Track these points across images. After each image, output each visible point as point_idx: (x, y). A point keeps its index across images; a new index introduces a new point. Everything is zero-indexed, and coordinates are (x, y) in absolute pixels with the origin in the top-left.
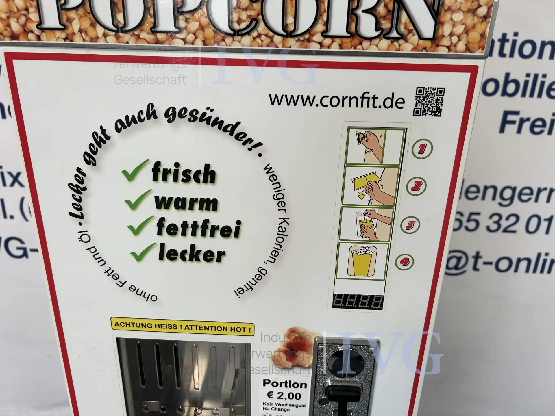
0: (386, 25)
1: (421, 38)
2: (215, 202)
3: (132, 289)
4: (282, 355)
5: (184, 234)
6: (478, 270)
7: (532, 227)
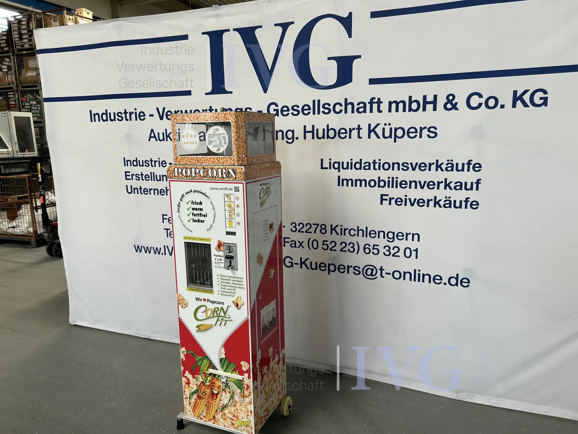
0: (227, 176)
1: (233, 178)
2: (202, 209)
3: (188, 229)
4: (217, 247)
6: (383, 277)
7: (408, 254)
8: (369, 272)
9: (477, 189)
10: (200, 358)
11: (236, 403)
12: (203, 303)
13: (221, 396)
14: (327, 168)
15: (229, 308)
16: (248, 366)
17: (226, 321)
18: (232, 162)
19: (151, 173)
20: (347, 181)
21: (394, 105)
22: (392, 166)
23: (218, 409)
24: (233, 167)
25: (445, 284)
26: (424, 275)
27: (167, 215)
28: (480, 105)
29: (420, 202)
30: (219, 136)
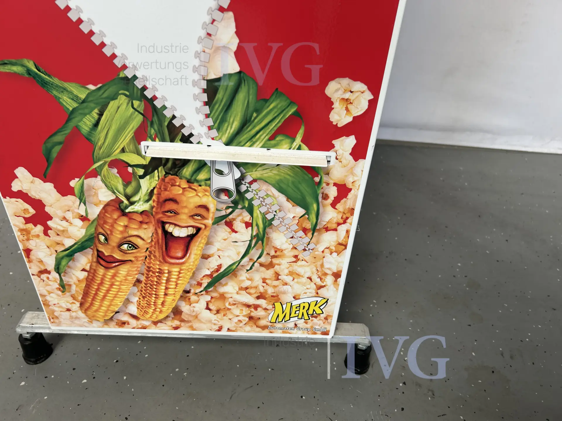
10: (83, 96)
11: (273, 257)
13: (208, 243)
16: (369, 96)
23: (191, 285)
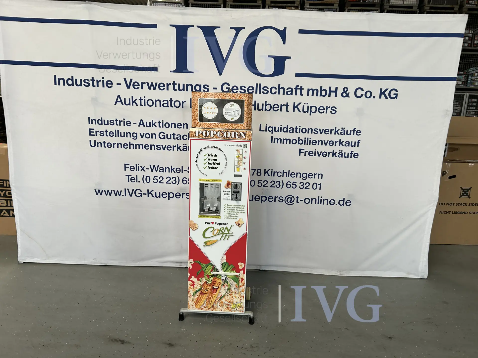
0: (239, 136)
2: (217, 159)
3: (203, 174)
4: (226, 186)
5: (212, 164)
6: (298, 203)
7: (315, 187)
8: (289, 200)
9: (358, 146)
10: (205, 265)
11: (232, 293)
12: (211, 225)
13: (220, 290)
14: (264, 131)
15: (233, 227)
16: (244, 265)
17: (229, 236)
18: (243, 128)
19: (115, 130)
20: (278, 139)
21: (311, 91)
22: (307, 131)
23: (216, 299)
24: (243, 131)
25: (336, 205)
26: (324, 200)
27: (129, 164)
28: (362, 95)
29: (324, 154)
30: (234, 110)
